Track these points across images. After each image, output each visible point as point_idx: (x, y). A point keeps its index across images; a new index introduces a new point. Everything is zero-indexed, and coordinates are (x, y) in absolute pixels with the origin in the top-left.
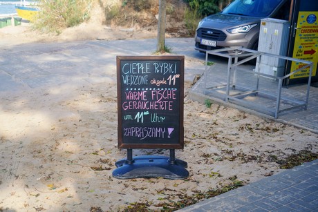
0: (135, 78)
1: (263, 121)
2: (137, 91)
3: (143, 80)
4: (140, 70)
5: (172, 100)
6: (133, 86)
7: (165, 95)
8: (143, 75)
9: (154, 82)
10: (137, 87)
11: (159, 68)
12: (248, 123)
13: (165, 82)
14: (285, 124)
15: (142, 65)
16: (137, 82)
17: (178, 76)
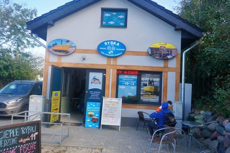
0: (8, 141)
1: (53, 148)
2: (9, 150)
3: (14, 141)
4: (12, 134)
5: (33, 150)
6: (6, 147)
7: (29, 148)
8: (14, 137)
9: (22, 141)
10: (9, 147)
11: (25, 131)
12: (47, 151)
13: (29, 139)
14: (67, 147)
15: (13, 131)
16: (9, 143)
17: (37, 133)
